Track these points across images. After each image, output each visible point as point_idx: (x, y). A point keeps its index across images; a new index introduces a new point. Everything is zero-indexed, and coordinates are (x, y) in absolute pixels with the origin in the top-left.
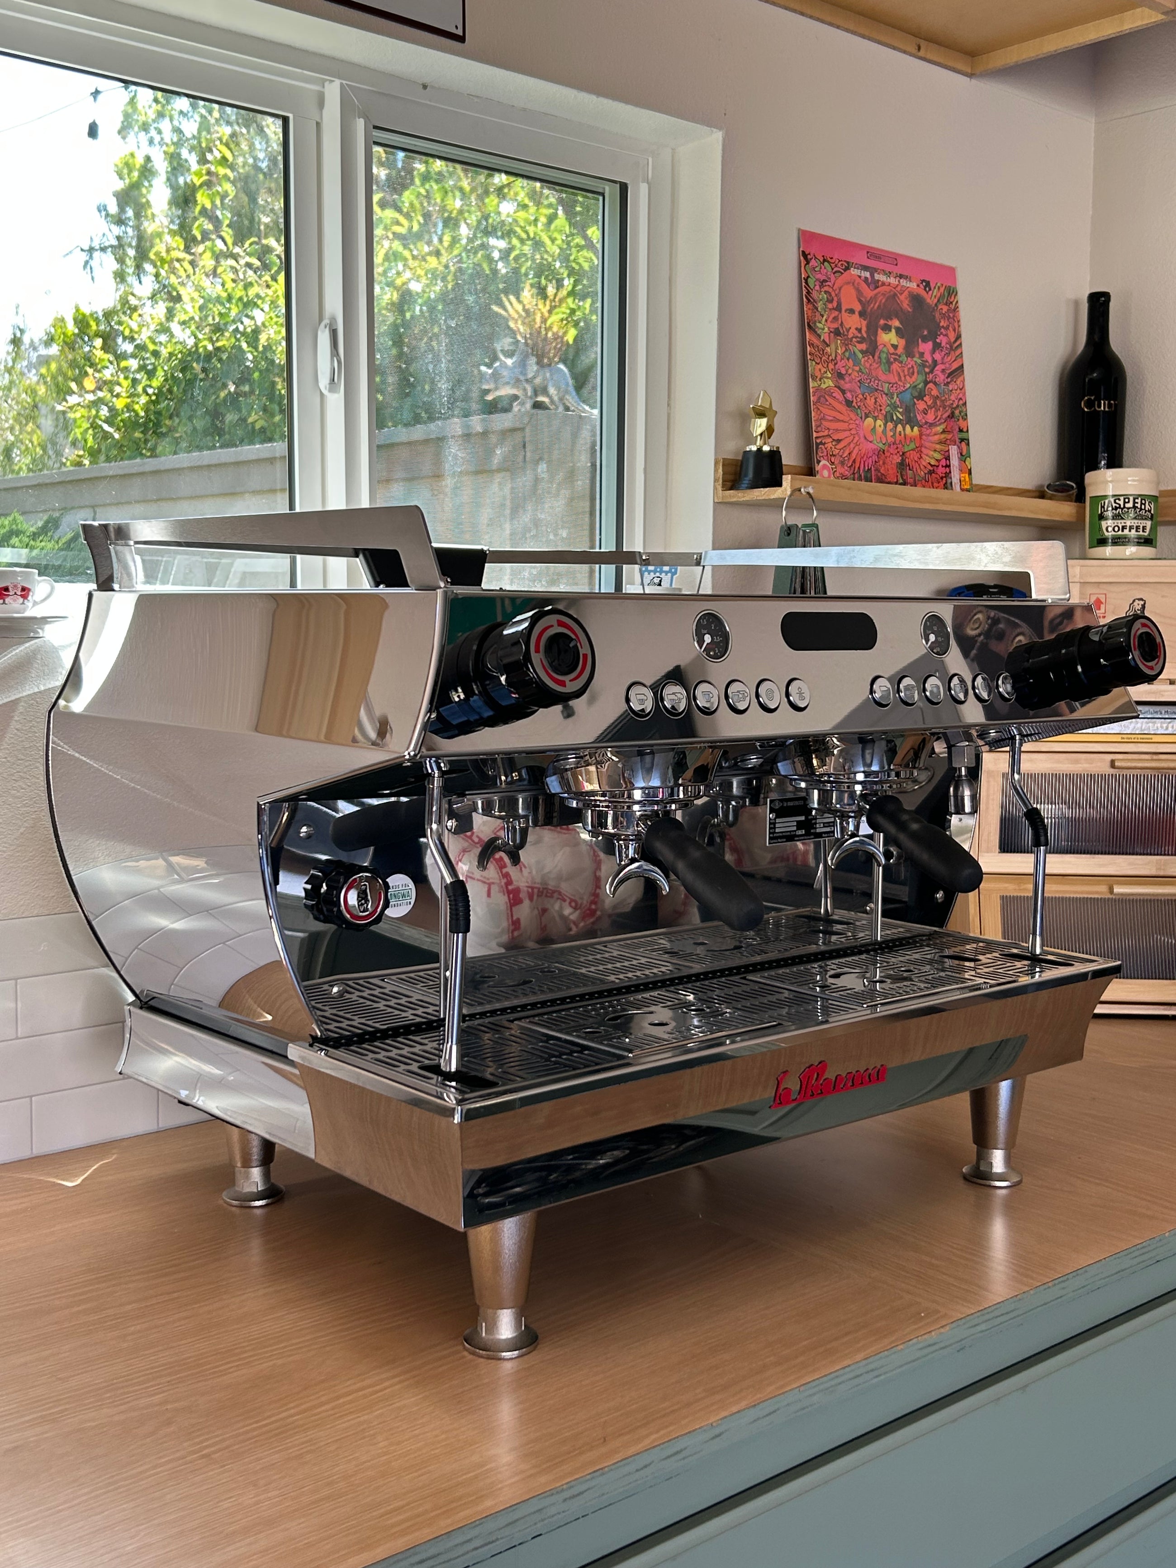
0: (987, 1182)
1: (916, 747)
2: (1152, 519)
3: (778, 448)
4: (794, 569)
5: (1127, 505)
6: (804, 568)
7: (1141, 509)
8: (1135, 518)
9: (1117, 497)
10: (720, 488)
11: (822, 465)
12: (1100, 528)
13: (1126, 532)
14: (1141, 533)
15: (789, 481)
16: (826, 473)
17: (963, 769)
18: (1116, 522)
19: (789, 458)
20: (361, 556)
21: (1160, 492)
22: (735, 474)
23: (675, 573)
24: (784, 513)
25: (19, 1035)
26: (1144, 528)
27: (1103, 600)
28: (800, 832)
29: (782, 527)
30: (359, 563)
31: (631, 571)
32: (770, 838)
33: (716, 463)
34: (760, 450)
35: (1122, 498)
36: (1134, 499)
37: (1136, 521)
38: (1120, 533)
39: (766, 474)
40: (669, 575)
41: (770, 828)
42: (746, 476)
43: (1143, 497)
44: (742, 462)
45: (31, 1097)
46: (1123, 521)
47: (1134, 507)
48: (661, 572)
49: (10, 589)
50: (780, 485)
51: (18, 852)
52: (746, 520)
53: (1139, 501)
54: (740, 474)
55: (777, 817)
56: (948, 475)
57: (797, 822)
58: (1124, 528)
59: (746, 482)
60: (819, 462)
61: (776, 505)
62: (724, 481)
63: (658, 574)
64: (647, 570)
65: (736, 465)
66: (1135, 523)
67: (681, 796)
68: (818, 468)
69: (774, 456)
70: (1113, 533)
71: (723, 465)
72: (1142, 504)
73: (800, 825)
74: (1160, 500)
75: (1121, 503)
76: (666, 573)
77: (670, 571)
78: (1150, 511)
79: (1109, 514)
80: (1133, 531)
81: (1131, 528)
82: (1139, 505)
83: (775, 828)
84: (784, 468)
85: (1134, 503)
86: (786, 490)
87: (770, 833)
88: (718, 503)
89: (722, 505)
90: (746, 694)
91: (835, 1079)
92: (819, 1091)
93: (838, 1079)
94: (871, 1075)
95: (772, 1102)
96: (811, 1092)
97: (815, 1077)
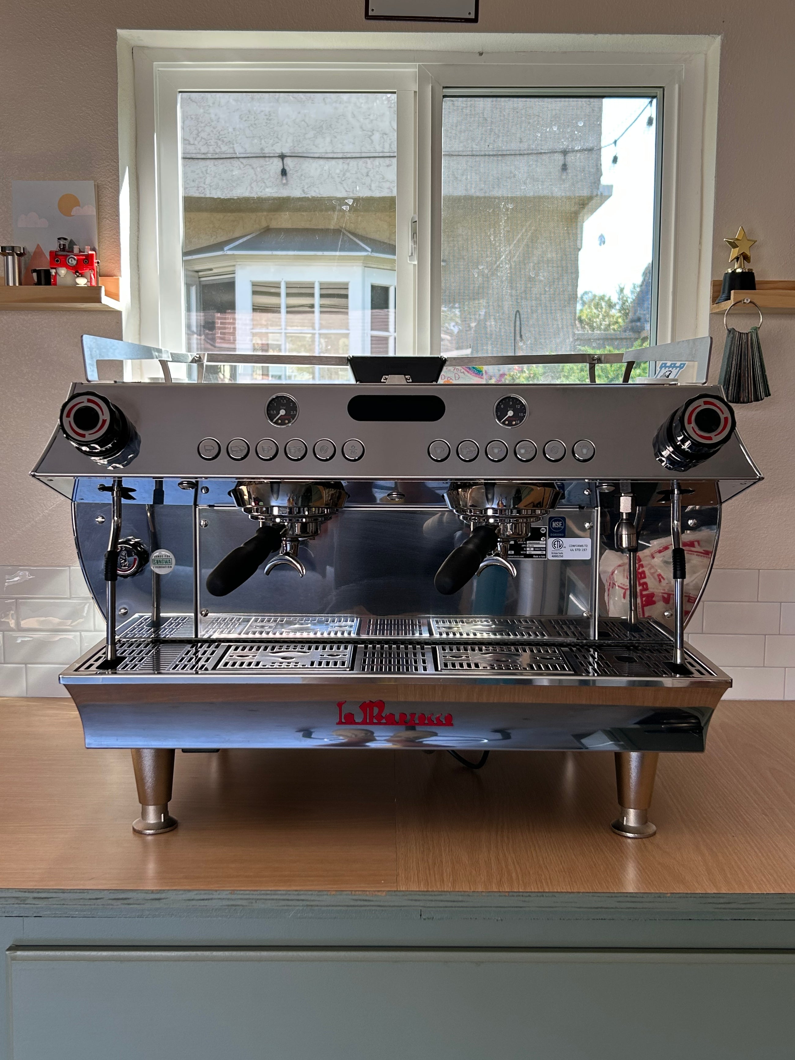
15: (733, 295)
42: (724, 292)
44: (723, 282)
59: (723, 297)
67: (307, 513)
86: (732, 302)
88: (711, 314)
89: (713, 315)
90: (302, 449)
91: (400, 716)
92: (384, 721)
93: (403, 715)
94: (438, 719)
95: (338, 720)
96: (375, 721)
97: (376, 710)
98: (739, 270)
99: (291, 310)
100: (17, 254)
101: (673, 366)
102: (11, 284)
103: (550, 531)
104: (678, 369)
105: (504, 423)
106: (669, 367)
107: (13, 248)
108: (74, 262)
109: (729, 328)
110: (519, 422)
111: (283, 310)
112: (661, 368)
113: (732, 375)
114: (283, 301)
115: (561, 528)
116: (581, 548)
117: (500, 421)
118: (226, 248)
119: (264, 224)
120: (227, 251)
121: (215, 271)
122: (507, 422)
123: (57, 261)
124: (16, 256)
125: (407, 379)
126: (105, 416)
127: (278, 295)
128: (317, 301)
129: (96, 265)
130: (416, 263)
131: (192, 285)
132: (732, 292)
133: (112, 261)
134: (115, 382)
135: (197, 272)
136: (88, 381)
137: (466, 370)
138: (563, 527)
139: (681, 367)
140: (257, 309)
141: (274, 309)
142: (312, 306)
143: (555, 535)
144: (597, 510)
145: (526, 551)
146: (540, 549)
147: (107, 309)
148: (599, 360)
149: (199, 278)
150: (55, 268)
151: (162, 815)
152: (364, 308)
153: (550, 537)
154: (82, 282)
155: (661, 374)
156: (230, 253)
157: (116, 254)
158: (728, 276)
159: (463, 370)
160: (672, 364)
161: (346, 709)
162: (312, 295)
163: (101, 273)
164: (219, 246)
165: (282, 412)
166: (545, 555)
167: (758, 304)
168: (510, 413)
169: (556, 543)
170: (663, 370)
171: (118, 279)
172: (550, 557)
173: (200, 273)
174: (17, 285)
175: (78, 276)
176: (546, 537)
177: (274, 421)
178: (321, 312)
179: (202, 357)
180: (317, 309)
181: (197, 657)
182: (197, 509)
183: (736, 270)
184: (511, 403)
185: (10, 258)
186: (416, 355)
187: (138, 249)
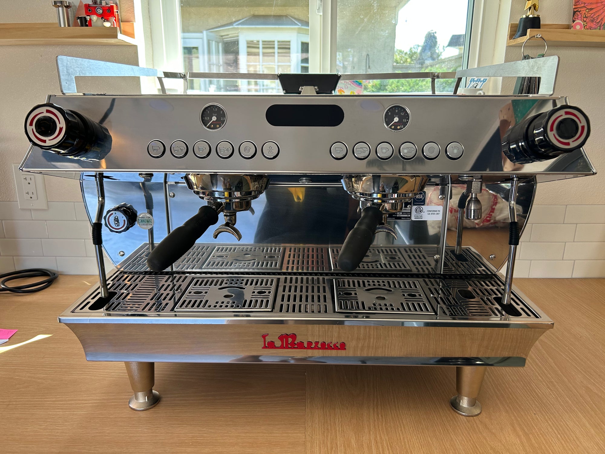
3: (538, 16)
10: (508, 39)
15: (529, 32)
16: (578, 27)
17: (473, 194)
42: (519, 31)
59: (518, 34)
60: (574, 21)
68: (573, 24)
71: (511, 27)
86: (527, 37)
88: (507, 46)
89: (509, 47)
90: (229, 149)
91: (307, 343)
92: (296, 346)
93: (310, 343)
94: (335, 345)
95: (263, 346)
96: (289, 346)
97: (290, 340)
98: (531, 16)
99: (264, 54)
100: (65, 6)
101: (479, 80)
102: (62, 26)
103: (414, 201)
104: (482, 82)
105: (390, 127)
106: (476, 81)
107: (61, 2)
108: (101, 11)
109: (525, 55)
110: (402, 126)
111: (261, 54)
112: (471, 82)
113: (524, 87)
114: (261, 50)
115: (422, 199)
116: (435, 213)
117: (388, 125)
118: (235, 24)
119: (252, 13)
120: (235, 26)
121: (230, 36)
122: (393, 127)
123: (90, 10)
124: (64, 8)
125: (315, 89)
126: (61, 124)
127: (258, 48)
128: (276, 50)
129: (116, 13)
130: (321, 14)
131: (220, 43)
132: (529, 30)
133: (129, 12)
134: (84, 94)
135: (222, 36)
136: (63, 94)
137: (352, 83)
138: (423, 198)
139: (484, 81)
140: (249, 54)
141: (257, 54)
142: (274, 53)
143: (418, 203)
144: (449, 186)
145: (397, 214)
146: (406, 213)
147: (126, 44)
148: (438, 77)
149: (223, 39)
150: (89, 16)
151: (146, 397)
152: (297, 52)
153: (414, 205)
154: (107, 24)
155: (471, 85)
156: (236, 27)
157: (131, 7)
158: (523, 20)
159: (350, 83)
160: (478, 79)
161: (268, 339)
162: (274, 48)
163: (123, 20)
164: (231, 24)
165: (214, 118)
166: (410, 217)
167: (544, 38)
168: (396, 119)
169: (418, 209)
170: (472, 83)
171: (133, 23)
172: (413, 219)
173: (224, 37)
174: (67, 26)
175: (104, 21)
176: (411, 205)
177: (207, 126)
178: (279, 56)
179: (186, 75)
180: (276, 55)
181: (173, 283)
182: (167, 185)
183: (529, 16)
184: (397, 111)
185: (60, 8)
186: (321, 73)
187: (148, 5)
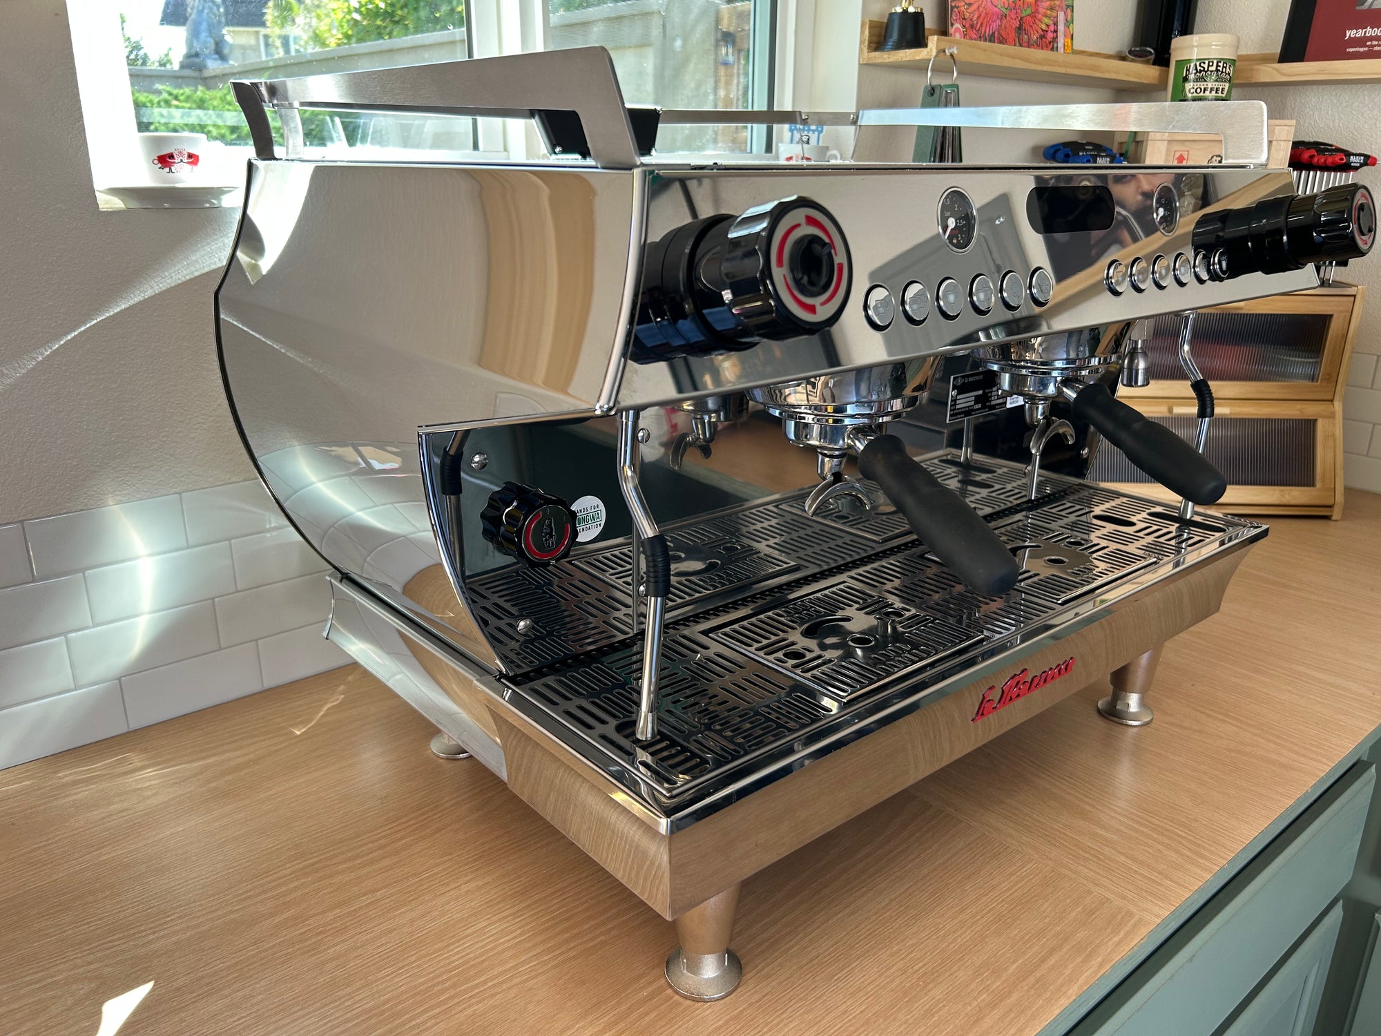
0: (1121, 721)
1: (1118, 333)
2: (1230, 82)
3: (922, 9)
4: (937, 128)
5: (1211, 69)
6: (944, 127)
7: (1222, 72)
8: (1216, 81)
9: (1202, 61)
10: (865, 50)
11: (956, 27)
12: (1184, 89)
13: (1207, 93)
14: (1220, 95)
15: (935, 42)
16: (958, 35)
17: (1140, 342)
18: (1199, 84)
19: (929, 22)
20: (537, 117)
21: (1239, 56)
22: (879, 36)
23: (822, 131)
24: (929, 74)
25: (239, 589)
26: (1223, 89)
27: (1186, 157)
28: (977, 406)
29: (926, 87)
30: (535, 124)
31: (783, 131)
32: (951, 415)
33: (863, 25)
34: (905, 12)
35: (1207, 62)
36: (1218, 63)
37: (1217, 83)
38: (1202, 94)
39: (909, 36)
40: (816, 133)
41: (951, 406)
42: (890, 37)
43: (1226, 61)
44: (887, 24)
45: (256, 640)
46: (1205, 83)
47: (1217, 70)
48: (809, 130)
49: (175, 156)
50: (926, 46)
51: (218, 422)
52: (887, 81)
53: (1221, 64)
54: (885, 37)
55: (958, 394)
56: (1055, 39)
57: (976, 396)
58: (1205, 89)
59: (890, 43)
60: (952, 25)
61: (920, 67)
62: (870, 42)
63: (806, 133)
64: (796, 128)
65: (881, 27)
66: (1216, 85)
68: (952, 30)
69: (918, 16)
70: (1195, 94)
71: (870, 27)
72: (1223, 67)
73: (978, 399)
74: (1237, 64)
75: (1206, 66)
76: (814, 131)
77: (817, 130)
78: (1229, 74)
79: (1192, 76)
80: (1214, 92)
81: (1212, 89)
82: (1220, 69)
83: (955, 404)
84: (926, 31)
85: (1217, 66)
86: (931, 50)
87: (951, 410)
89: (866, 66)
95: (974, 715)
126: (839, 255)
132: (934, 38)
158: (897, 16)
183: (907, 8)
